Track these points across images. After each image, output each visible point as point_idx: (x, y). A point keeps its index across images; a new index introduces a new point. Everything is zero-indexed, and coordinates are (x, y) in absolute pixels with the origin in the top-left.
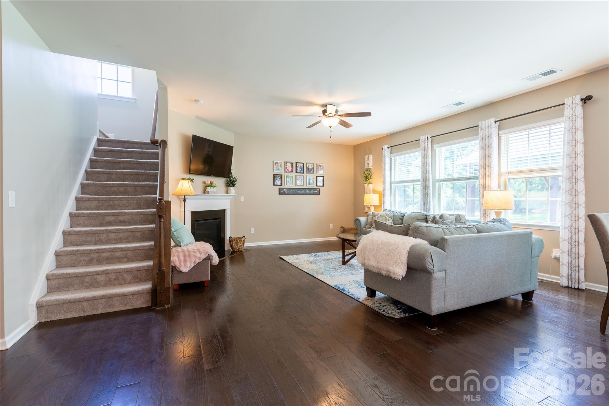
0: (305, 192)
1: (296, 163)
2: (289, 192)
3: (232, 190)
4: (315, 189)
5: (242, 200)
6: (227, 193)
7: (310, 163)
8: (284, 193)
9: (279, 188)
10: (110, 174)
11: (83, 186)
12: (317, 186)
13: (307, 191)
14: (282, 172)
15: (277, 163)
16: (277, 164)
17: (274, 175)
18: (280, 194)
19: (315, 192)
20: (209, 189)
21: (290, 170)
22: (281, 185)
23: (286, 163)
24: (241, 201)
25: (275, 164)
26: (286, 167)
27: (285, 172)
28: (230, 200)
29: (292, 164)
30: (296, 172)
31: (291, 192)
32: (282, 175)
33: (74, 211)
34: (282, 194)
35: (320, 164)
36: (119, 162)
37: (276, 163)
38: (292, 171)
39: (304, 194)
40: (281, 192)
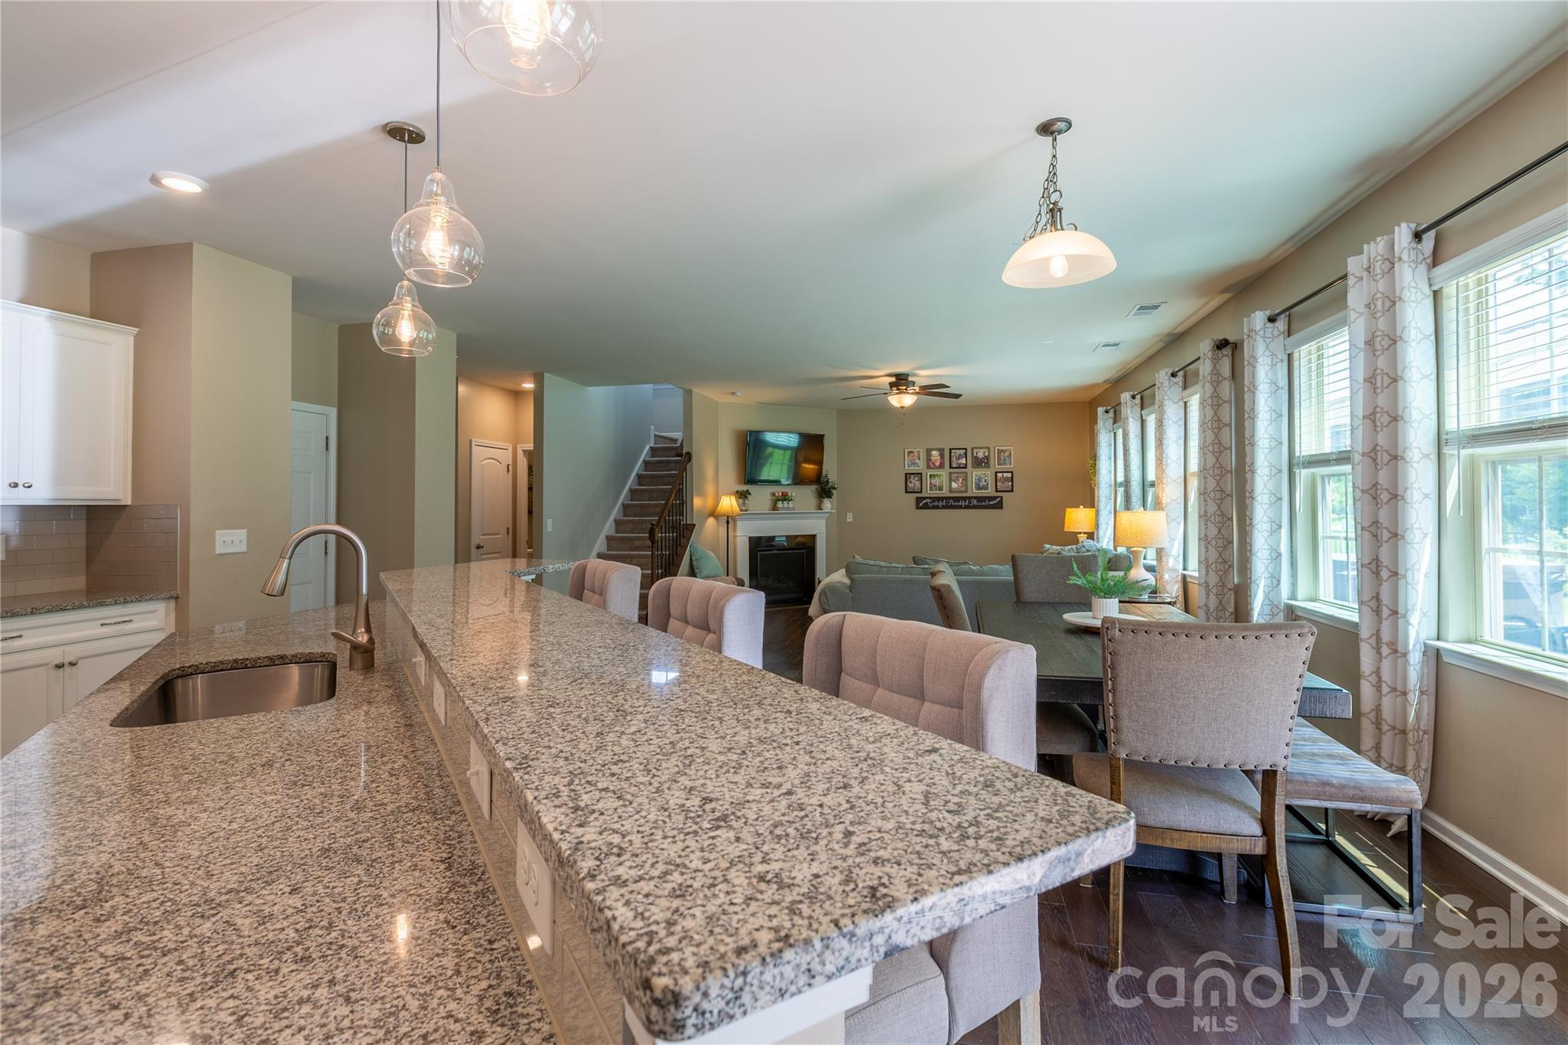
0: (970, 503)
1: (951, 449)
2: (936, 503)
3: (827, 504)
4: (995, 498)
5: (850, 518)
6: (820, 508)
7: (980, 448)
8: (926, 507)
9: (917, 498)
10: (651, 491)
11: (625, 507)
12: (997, 491)
13: (975, 502)
14: (921, 466)
15: (912, 452)
16: (911, 455)
17: (906, 474)
18: (918, 507)
19: (991, 503)
20: (780, 504)
21: (937, 464)
22: (921, 492)
23: (929, 451)
24: (848, 520)
25: (908, 455)
26: (929, 459)
27: (929, 467)
28: (824, 521)
29: (941, 451)
30: (951, 467)
31: (940, 504)
32: (921, 474)
33: (612, 532)
34: (921, 508)
35: (1004, 448)
36: (664, 476)
37: (910, 453)
38: (942, 466)
39: (966, 507)
40: (922, 504)
